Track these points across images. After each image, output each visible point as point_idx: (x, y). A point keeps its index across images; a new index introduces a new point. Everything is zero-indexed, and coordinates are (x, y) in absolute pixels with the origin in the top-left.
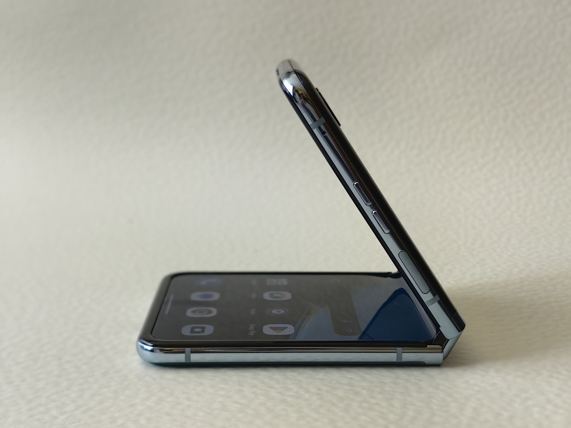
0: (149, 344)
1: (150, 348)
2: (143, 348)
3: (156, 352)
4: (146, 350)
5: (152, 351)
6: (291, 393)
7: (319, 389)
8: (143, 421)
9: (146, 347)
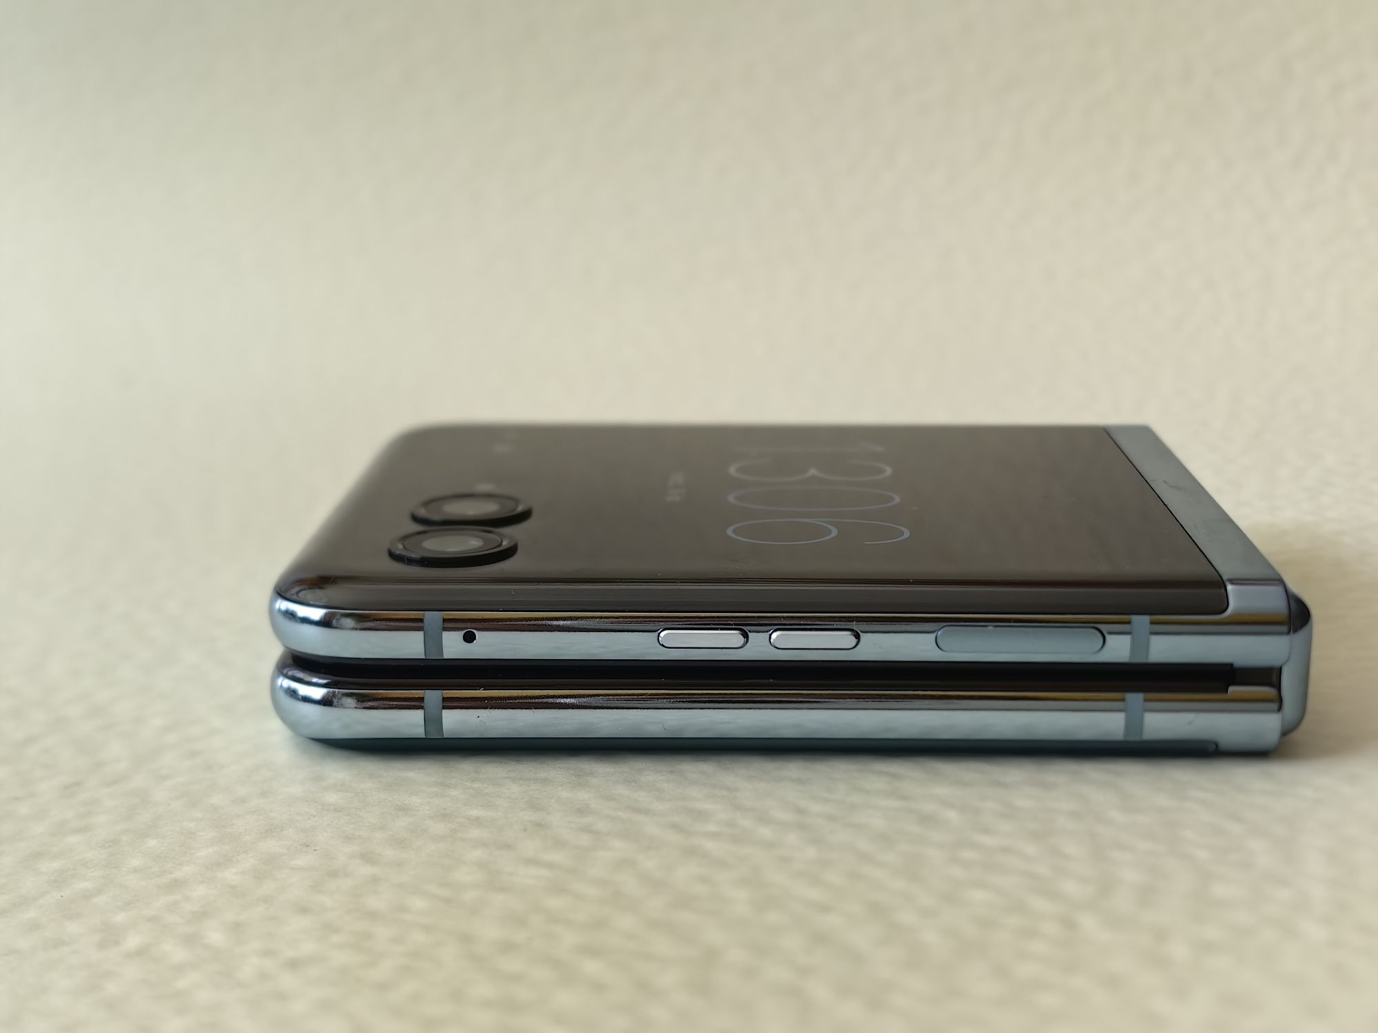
0: (315, 680)
1: (318, 693)
2: (293, 693)
3: (342, 706)
4: (306, 700)
5: (326, 702)
6: (712, 828)
7: (800, 811)
8: (215, 936)
9: (303, 690)
